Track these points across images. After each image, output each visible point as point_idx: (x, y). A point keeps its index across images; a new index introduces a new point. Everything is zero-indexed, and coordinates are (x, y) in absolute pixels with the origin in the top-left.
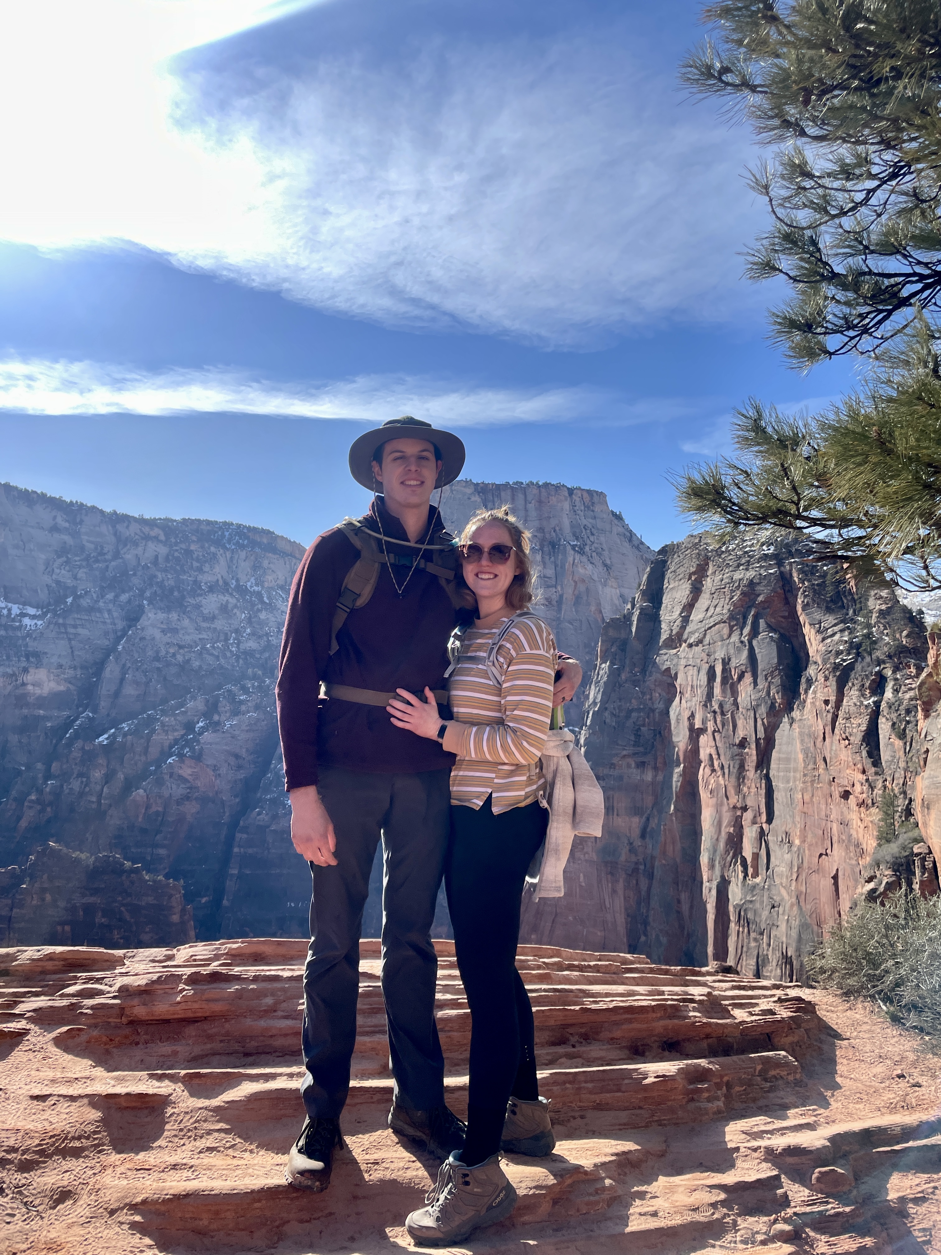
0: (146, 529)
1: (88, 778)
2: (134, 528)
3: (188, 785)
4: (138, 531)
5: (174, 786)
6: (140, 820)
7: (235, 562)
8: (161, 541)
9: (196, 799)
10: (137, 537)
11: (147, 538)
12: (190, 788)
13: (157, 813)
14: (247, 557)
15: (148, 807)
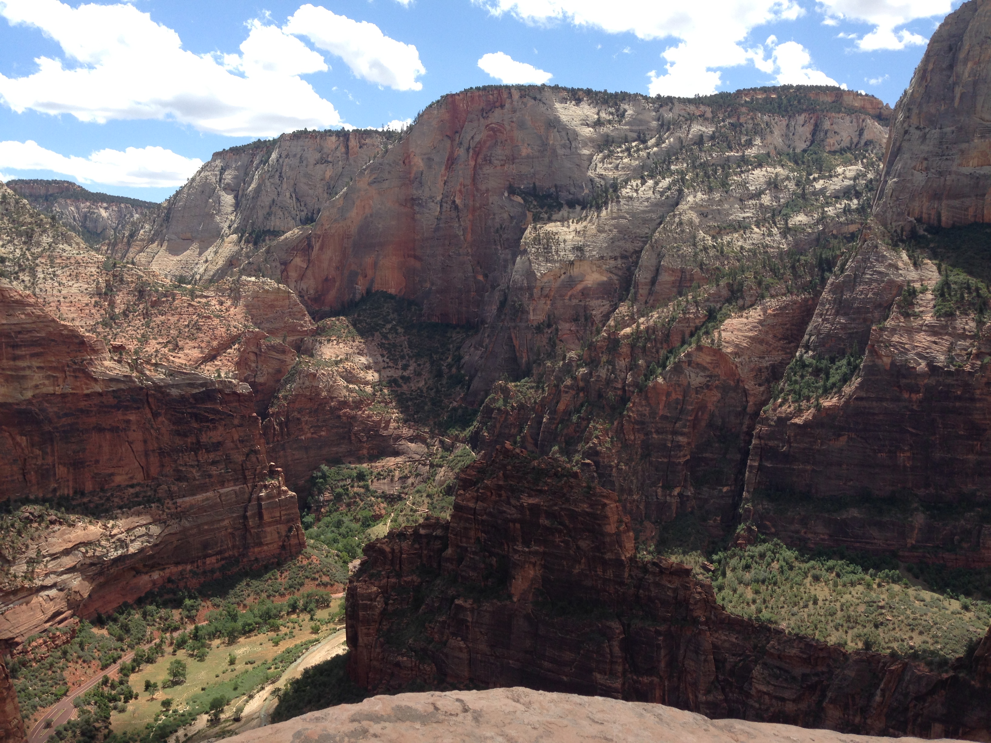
0: (692, 108)
1: (614, 366)
2: (678, 109)
3: (708, 373)
4: (683, 113)
5: (693, 375)
6: (661, 407)
7: (792, 129)
8: (706, 119)
9: (717, 387)
10: (681, 118)
11: (691, 119)
12: (710, 376)
13: (677, 401)
14: (805, 121)
15: (668, 394)
